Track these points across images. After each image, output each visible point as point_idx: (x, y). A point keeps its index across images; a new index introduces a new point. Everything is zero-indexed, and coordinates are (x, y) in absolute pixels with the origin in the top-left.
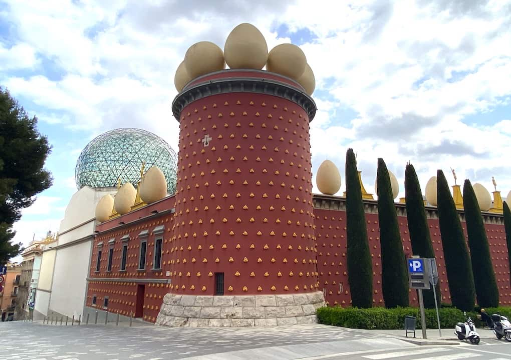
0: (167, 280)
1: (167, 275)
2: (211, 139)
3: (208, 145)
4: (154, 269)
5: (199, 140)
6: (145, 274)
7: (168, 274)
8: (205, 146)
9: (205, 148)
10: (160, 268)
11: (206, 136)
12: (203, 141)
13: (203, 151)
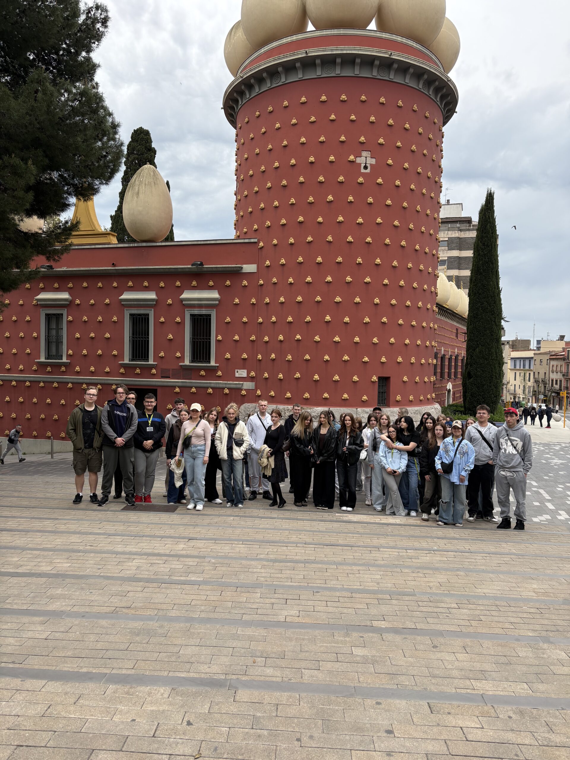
0: (242, 384)
1: (237, 375)
2: (373, 161)
3: (368, 171)
4: (187, 362)
5: (352, 158)
6: (154, 371)
7: (242, 373)
8: (363, 171)
9: (363, 175)
10: (213, 363)
11: (364, 154)
12: (358, 160)
13: (361, 180)
